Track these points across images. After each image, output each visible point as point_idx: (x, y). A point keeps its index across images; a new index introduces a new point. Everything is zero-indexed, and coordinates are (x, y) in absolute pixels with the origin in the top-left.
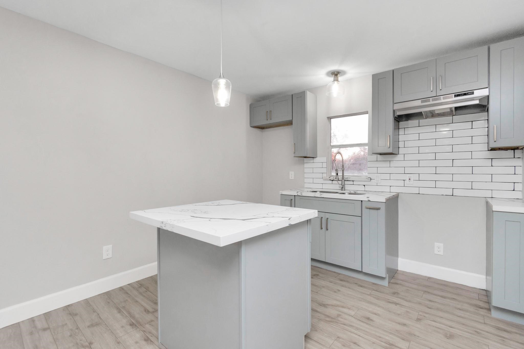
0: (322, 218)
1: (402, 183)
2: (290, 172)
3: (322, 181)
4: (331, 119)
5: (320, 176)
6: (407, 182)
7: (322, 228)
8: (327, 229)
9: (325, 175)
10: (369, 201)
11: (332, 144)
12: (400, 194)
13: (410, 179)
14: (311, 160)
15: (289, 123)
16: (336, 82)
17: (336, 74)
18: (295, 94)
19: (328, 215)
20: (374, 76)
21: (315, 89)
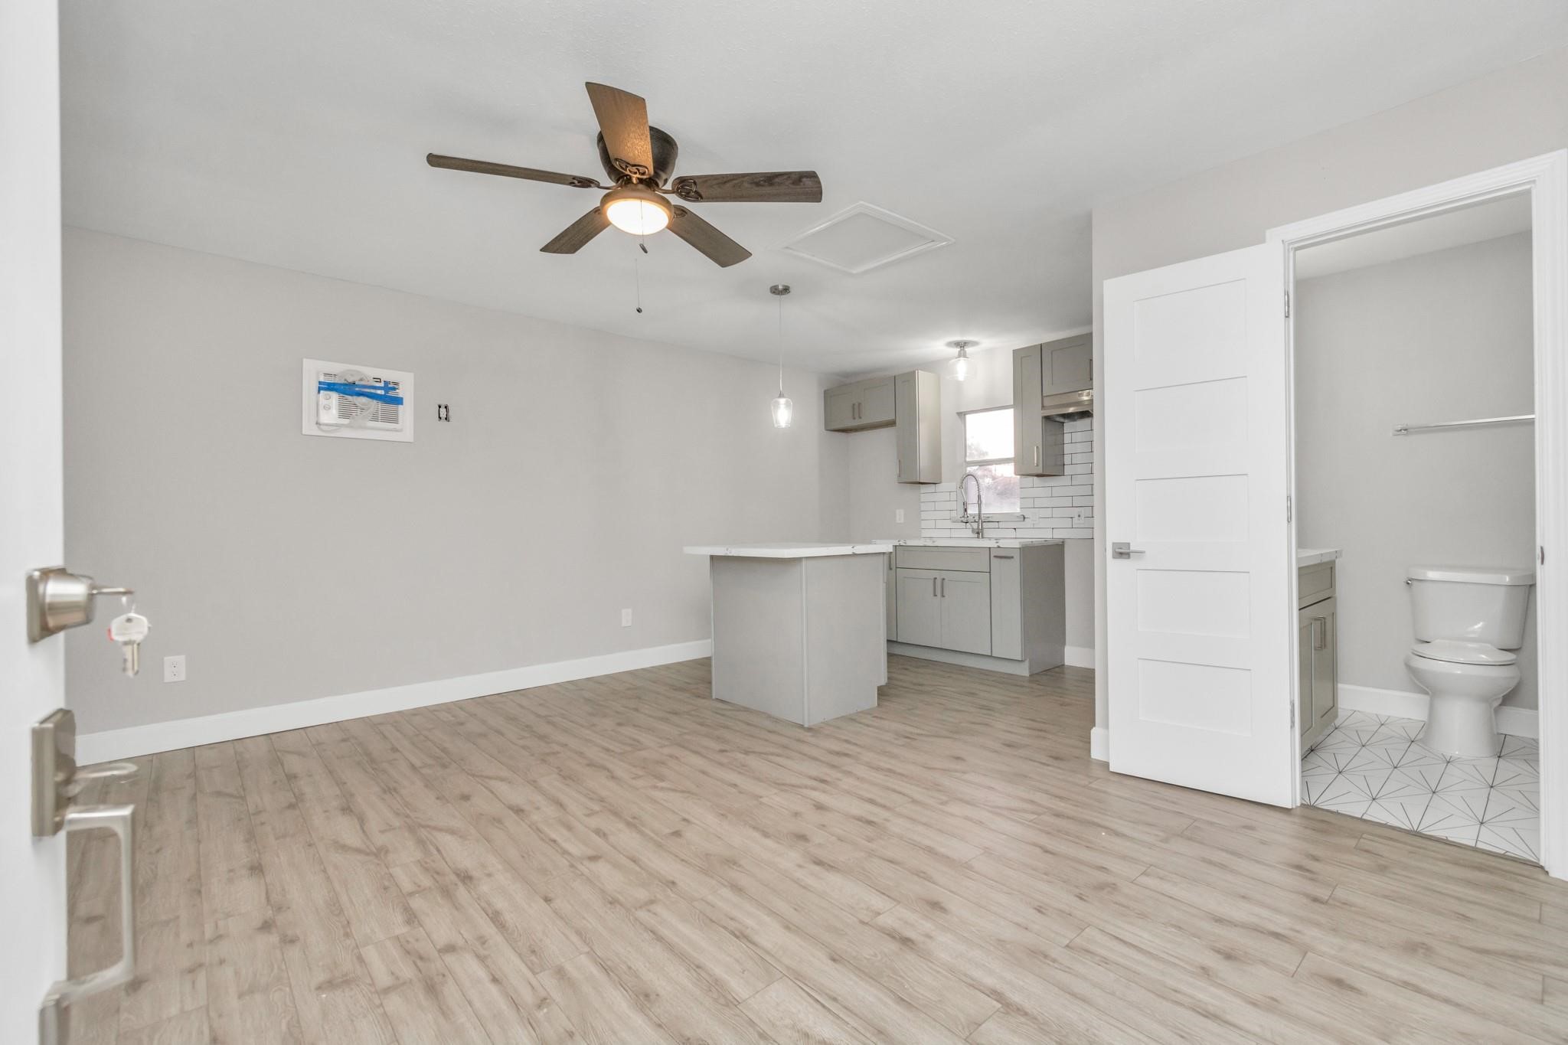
0: (935, 579)
1: (1068, 523)
2: (898, 511)
3: (949, 524)
4: (965, 415)
5: (947, 515)
6: (1076, 520)
7: (935, 595)
8: (943, 596)
9: (954, 514)
10: (999, 547)
11: (968, 459)
12: (1067, 541)
13: (1079, 516)
14: (931, 488)
15: (891, 424)
16: (962, 359)
17: (961, 345)
18: (898, 376)
19: (944, 574)
20: (1015, 352)
21: (932, 365)
